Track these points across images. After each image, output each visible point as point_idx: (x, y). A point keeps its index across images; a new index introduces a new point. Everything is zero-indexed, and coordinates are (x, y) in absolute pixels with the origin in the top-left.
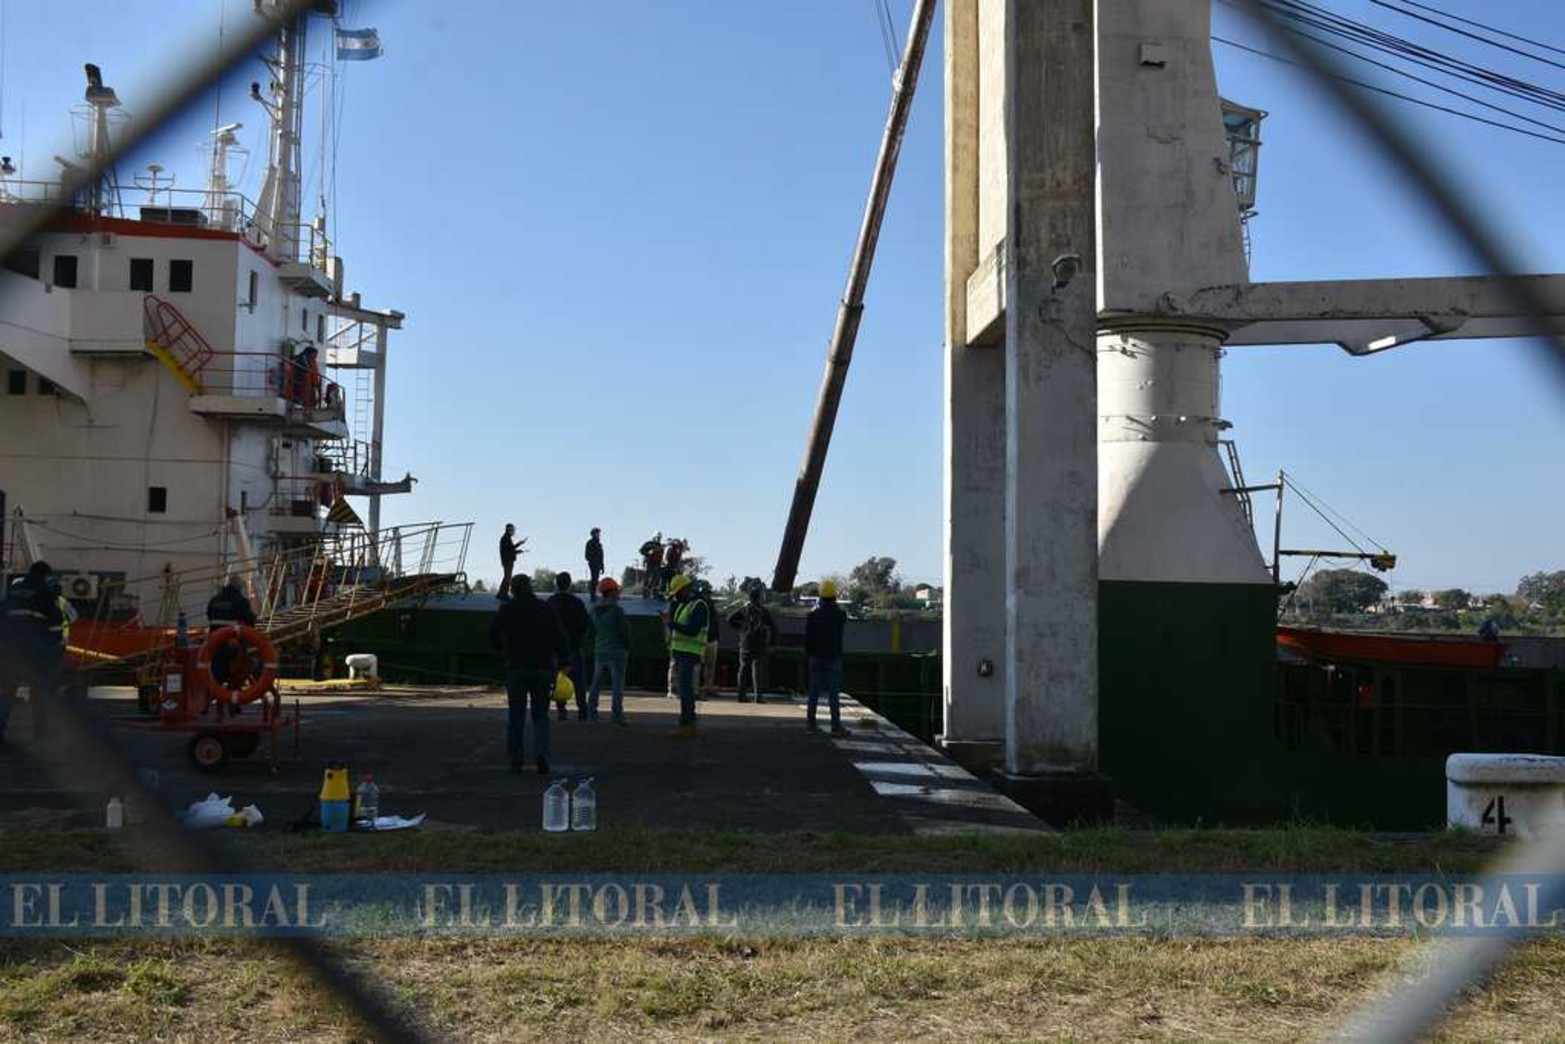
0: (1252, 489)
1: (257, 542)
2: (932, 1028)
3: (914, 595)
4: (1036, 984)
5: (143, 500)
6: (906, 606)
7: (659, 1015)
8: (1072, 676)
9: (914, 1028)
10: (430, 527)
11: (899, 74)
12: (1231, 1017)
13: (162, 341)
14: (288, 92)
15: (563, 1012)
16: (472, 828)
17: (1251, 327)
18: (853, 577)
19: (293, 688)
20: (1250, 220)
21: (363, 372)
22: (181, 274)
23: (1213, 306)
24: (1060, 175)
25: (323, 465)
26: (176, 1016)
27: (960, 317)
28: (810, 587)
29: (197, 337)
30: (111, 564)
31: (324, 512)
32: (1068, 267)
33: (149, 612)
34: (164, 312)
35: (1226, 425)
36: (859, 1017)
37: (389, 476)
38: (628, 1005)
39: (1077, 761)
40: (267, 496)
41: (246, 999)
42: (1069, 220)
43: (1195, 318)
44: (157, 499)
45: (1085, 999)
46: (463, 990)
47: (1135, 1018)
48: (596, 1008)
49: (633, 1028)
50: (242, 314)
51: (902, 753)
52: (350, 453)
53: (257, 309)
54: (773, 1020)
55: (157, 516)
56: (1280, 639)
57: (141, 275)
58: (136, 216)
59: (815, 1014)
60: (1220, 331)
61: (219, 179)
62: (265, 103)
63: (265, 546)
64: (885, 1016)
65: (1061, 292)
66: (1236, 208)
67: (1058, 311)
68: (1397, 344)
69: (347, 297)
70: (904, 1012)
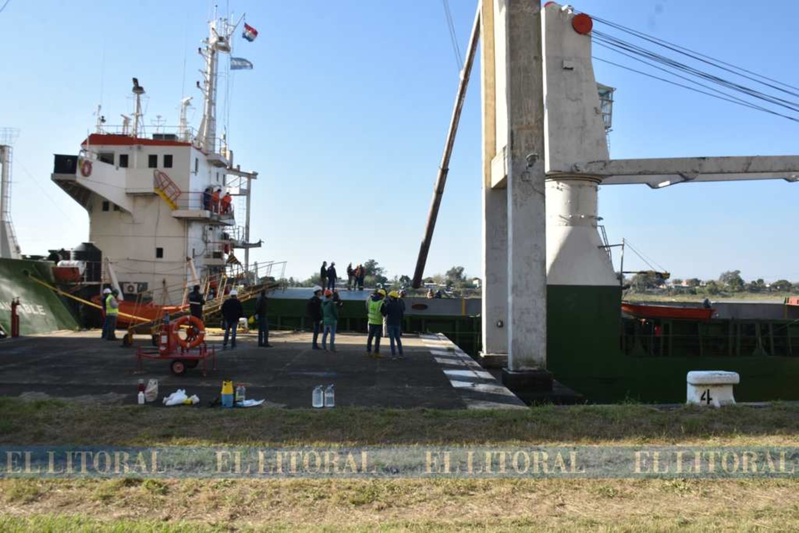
0: (611, 246)
1: (199, 270)
2: (470, 511)
3: (472, 282)
4: (514, 488)
5: (154, 253)
6: (469, 287)
7: (357, 504)
8: (535, 330)
9: (462, 510)
10: (268, 264)
11: (462, 73)
12: (594, 504)
13: (161, 188)
14: (211, 84)
15: (317, 502)
16: (283, 405)
17: (611, 178)
18: (447, 275)
19: (214, 333)
20: (609, 133)
21: (242, 197)
22: (168, 161)
23: (594, 169)
24: (529, 119)
25: (225, 236)
26: (163, 500)
27: (488, 176)
28: (429, 280)
29: (175, 186)
30: (142, 280)
31: (226, 257)
32: (533, 159)
33: (157, 300)
34: (161, 175)
35: (600, 219)
36: (439, 505)
37: (253, 240)
38: (344, 499)
39: (537, 365)
40: (202, 250)
41: (190, 493)
42: (534, 139)
43: (588, 174)
44: (160, 253)
45: (534, 496)
46: (277, 490)
47: (554, 506)
48: (331, 500)
49: (346, 510)
50: (192, 176)
51: (464, 365)
52: (236, 231)
53: (198, 173)
54: (403, 506)
55: (159, 259)
56: (623, 308)
57: (153, 161)
58: (151, 138)
59: (421, 504)
60: (597, 179)
61: (183, 120)
62: (202, 89)
63: (202, 271)
64: (451, 505)
65: (530, 169)
66: (603, 128)
67: (529, 177)
68: (671, 184)
69: (235, 167)
70: (459, 502)
